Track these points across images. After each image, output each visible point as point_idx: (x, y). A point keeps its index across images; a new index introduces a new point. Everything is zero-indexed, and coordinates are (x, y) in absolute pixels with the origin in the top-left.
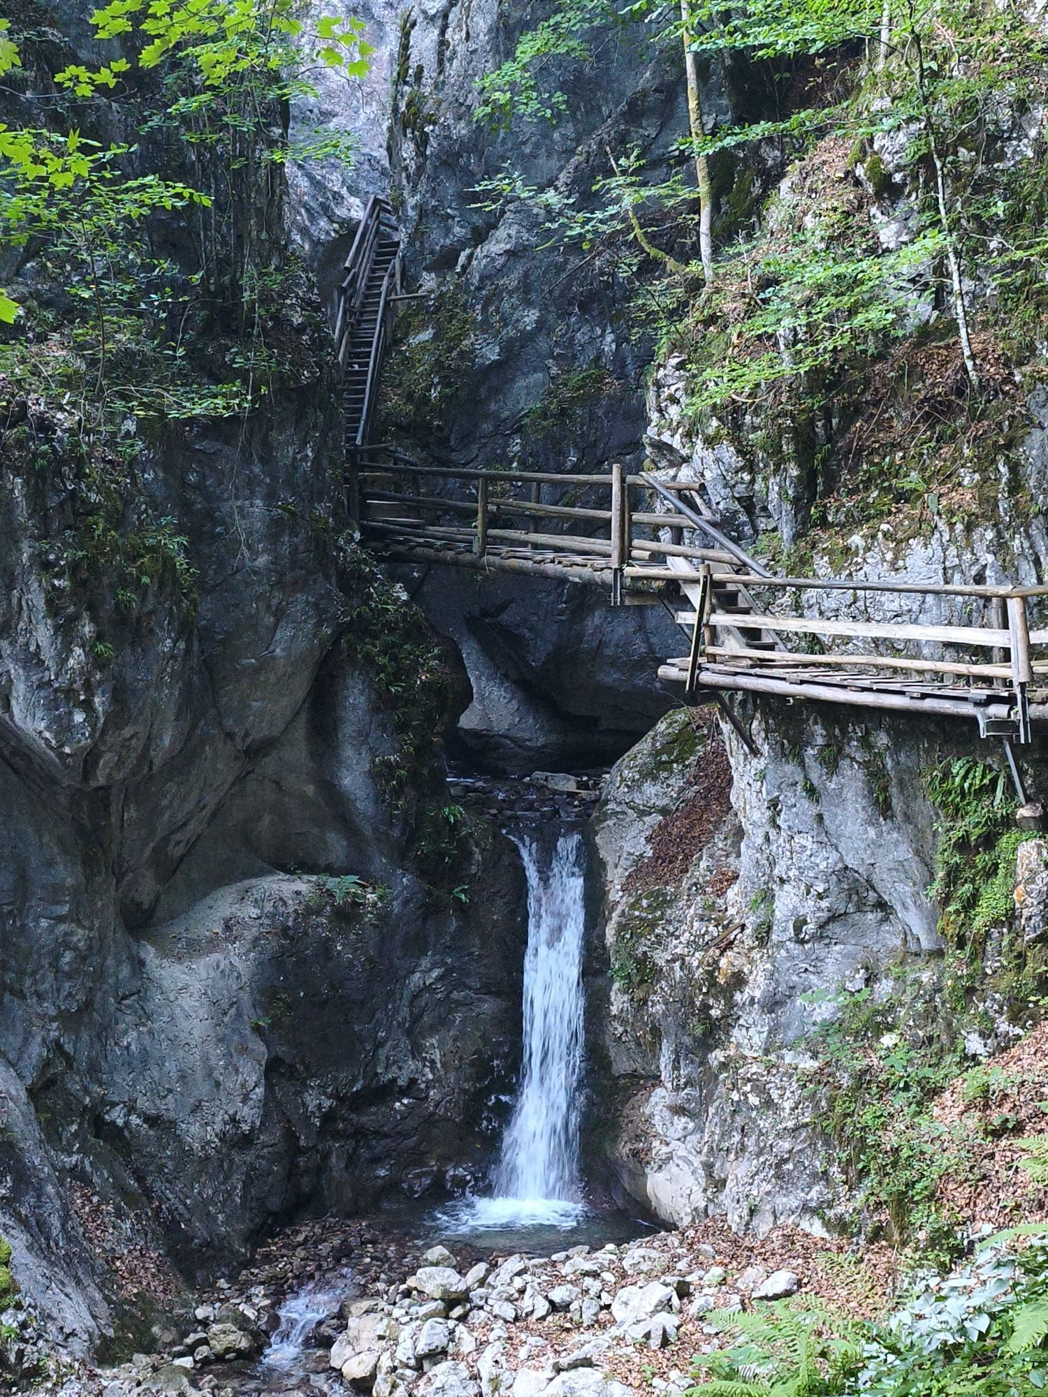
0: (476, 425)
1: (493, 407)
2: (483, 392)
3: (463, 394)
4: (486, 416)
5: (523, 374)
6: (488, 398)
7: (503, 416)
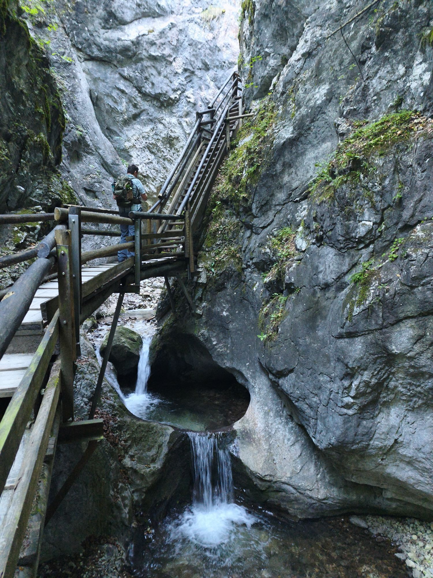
0: (273, 195)
1: (286, 178)
2: (279, 167)
3: (262, 171)
4: (281, 187)
5: (313, 146)
6: (283, 172)
7: (294, 185)
